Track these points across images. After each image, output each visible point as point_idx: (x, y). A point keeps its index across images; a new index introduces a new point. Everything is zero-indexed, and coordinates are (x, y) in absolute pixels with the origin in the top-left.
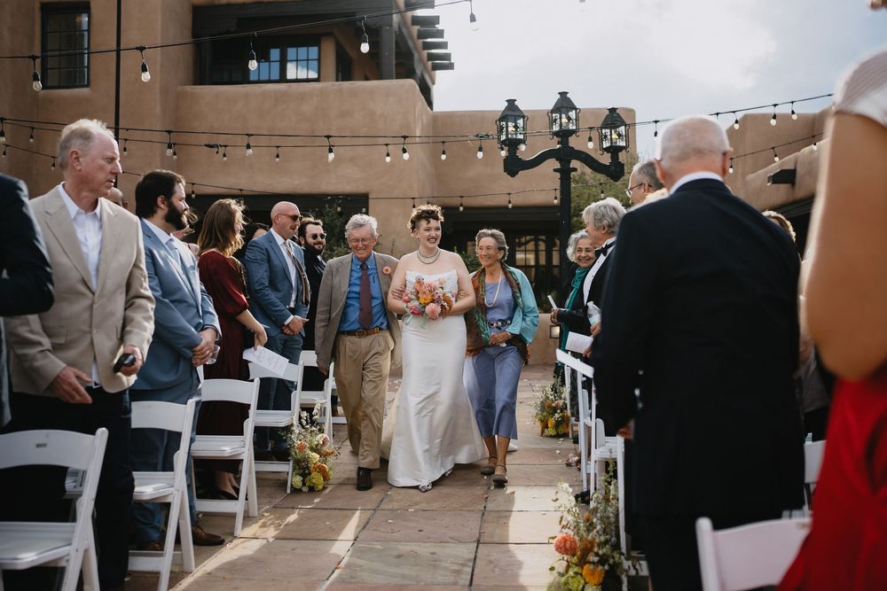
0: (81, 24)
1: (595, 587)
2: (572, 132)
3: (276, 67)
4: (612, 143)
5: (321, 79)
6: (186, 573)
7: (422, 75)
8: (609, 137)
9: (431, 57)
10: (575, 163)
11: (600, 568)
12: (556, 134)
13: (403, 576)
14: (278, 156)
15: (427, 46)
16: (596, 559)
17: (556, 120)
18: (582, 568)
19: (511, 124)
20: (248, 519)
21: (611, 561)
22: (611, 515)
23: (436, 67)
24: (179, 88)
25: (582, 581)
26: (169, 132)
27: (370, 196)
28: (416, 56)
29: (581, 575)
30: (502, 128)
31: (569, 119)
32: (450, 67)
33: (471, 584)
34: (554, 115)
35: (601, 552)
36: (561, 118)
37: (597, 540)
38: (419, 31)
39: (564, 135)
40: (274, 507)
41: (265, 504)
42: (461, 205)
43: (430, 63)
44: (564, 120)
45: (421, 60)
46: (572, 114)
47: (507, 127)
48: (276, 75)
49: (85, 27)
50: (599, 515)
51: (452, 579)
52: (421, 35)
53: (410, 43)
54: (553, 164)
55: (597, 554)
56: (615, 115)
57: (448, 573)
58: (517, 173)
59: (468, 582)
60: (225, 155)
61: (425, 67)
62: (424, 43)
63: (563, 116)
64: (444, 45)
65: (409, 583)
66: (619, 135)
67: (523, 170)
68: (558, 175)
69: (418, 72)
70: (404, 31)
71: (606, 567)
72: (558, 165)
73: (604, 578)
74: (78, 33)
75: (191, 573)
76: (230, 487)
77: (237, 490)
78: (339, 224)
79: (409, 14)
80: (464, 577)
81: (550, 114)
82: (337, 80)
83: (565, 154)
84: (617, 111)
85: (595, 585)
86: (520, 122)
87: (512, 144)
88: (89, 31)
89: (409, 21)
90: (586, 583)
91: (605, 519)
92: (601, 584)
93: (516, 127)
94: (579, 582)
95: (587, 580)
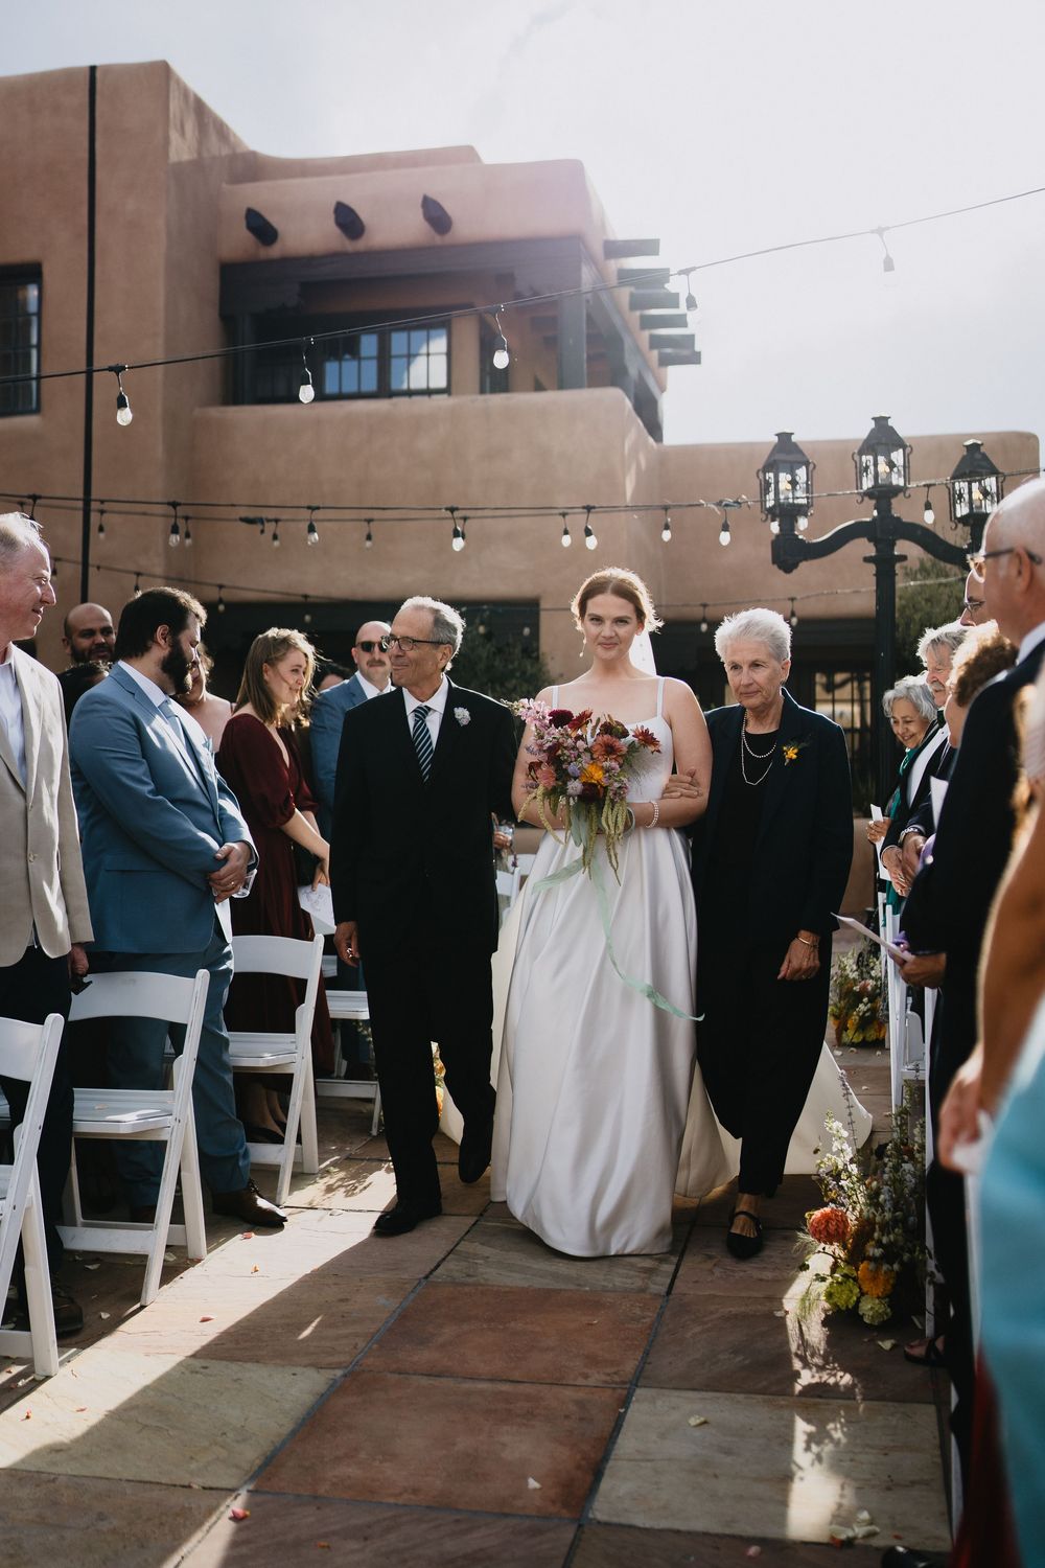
0: (25, 302)
1: (877, 1301)
2: (897, 490)
3: (370, 370)
4: (971, 508)
5: (454, 389)
6: (192, 1260)
7: (641, 377)
8: (966, 496)
9: (656, 342)
10: (903, 547)
11: (885, 1267)
12: (869, 494)
13: (556, 1276)
14: (369, 537)
15: (648, 323)
16: (878, 1252)
17: (867, 467)
18: (857, 1269)
19: (784, 478)
20: (301, 1177)
21: (906, 1257)
22: (908, 1177)
23: (665, 361)
24: (197, 412)
25: (857, 1290)
26: (174, 505)
27: (543, 605)
28: (628, 343)
29: (855, 1279)
30: (768, 484)
31: (891, 465)
32: (695, 358)
33: (669, 1292)
34: (864, 458)
35: (885, 1240)
36: (876, 464)
37: (878, 1219)
38: (632, 295)
39: (883, 495)
40: (348, 1158)
41: (333, 1153)
42: (704, 620)
43: (655, 353)
44: (883, 468)
45: (638, 350)
46: (898, 456)
47: (777, 482)
48: (370, 384)
49: (33, 307)
50: (886, 1176)
51: (639, 1283)
52: (636, 303)
53: (616, 320)
54: (864, 547)
55: (879, 1244)
56: (978, 456)
57: (632, 1273)
58: (795, 566)
59: (663, 1290)
60: (275, 537)
61: (646, 362)
62: (642, 317)
63: (881, 459)
64: (681, 321)
65: (563, 1287)
66: (985, 493)
67: (806, 559)
68: (872, 568)
69: (633, 371)
70: (604, 297)
71: (896, 1267)
72: (870, 550)
73: (894, 1286)
74: (20, 319)
75: (199, 1261)
76: (273, 1122)
77: (283, 1126)
78: (485, 655)
79: (614, 265)
80: (658, 1279)
81: (857, 458)
82: (482, 391)
83: (885, 531)
84: (982, 449)
85: (878, 1298)
86: (801, 473)
87: (787, 514)
88: (39, 314)
89: (614, 280)
90: (862, 1294)
91: (897, 1184)
92: (888, 1296)
93: (794, 483)
94: (851, 1291)
95: (865, 1289)
